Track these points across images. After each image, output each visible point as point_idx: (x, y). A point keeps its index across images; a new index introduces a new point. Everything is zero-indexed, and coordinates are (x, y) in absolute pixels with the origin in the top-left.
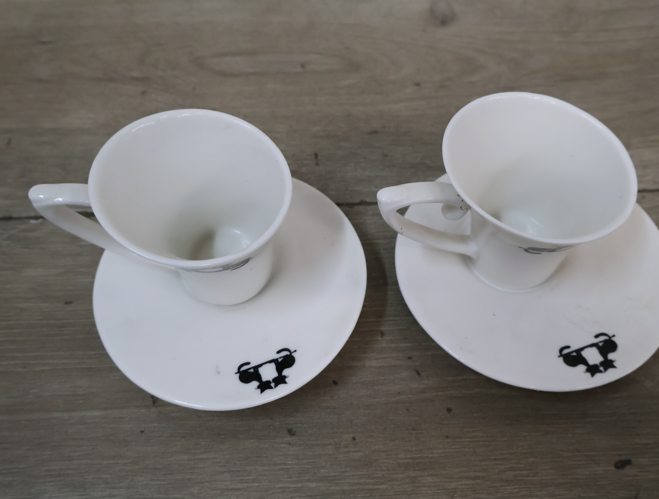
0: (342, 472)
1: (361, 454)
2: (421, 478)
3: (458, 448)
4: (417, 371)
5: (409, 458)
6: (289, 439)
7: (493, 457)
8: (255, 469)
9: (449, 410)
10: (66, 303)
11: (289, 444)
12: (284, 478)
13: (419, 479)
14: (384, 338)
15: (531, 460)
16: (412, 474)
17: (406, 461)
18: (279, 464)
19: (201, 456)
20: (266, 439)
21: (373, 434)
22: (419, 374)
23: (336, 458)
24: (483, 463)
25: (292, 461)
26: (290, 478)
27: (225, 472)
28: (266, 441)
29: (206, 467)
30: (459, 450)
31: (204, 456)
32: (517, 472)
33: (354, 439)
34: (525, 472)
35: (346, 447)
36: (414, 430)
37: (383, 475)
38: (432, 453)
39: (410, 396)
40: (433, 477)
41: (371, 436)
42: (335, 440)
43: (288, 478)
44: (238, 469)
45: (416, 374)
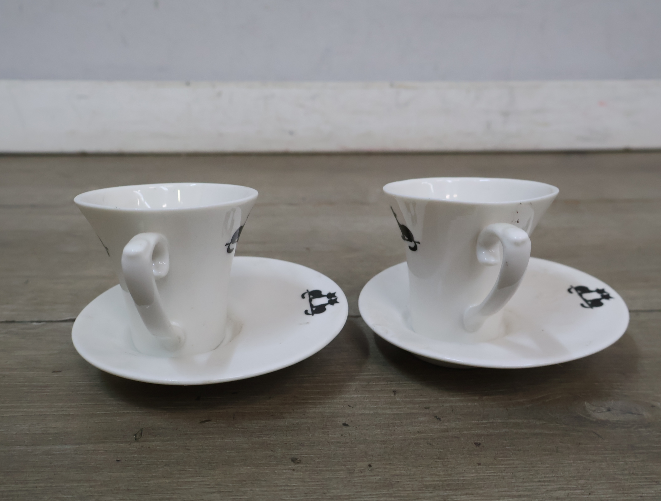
0: (357, 492)
1: (379, 477)
2: (454, 497)
3: (494, 473)
4: (436, 417)
5: (437, 481)
6: (293, 466)
7: (537, 480)
8: (251, 490)
9: (478, 444)
10: (54, 372)
11: (294, 470)
12: (287, 497)
13: (452, 497)
14: (396, 395)
15: (582, 482)
16: (442, 493)
17: (434, 483)
18: (281, 486)
19: (186, 480)
20: (266, 466)
21: (391, 462)
22: (439, 419)
23: (350, 481)
24: (525, 484)
25: (296, 483)
26: (294, 497)
27: (214, 492)
28: (266, 467)
29: (191, 489)
30: (496, 474)
31: (191, 480)
32: (567, 492)
33: (370, 466)
34: (578, 491)
35: (361, 472)
36: (438, 459)
37: (408, 494)
38: (463, 477)
39: (431, 434)
40: (467, 496)
41: (390, 463)
42: (347, 467)
43: (291, 497)
44: (230, 490)
45: (435, 419)
